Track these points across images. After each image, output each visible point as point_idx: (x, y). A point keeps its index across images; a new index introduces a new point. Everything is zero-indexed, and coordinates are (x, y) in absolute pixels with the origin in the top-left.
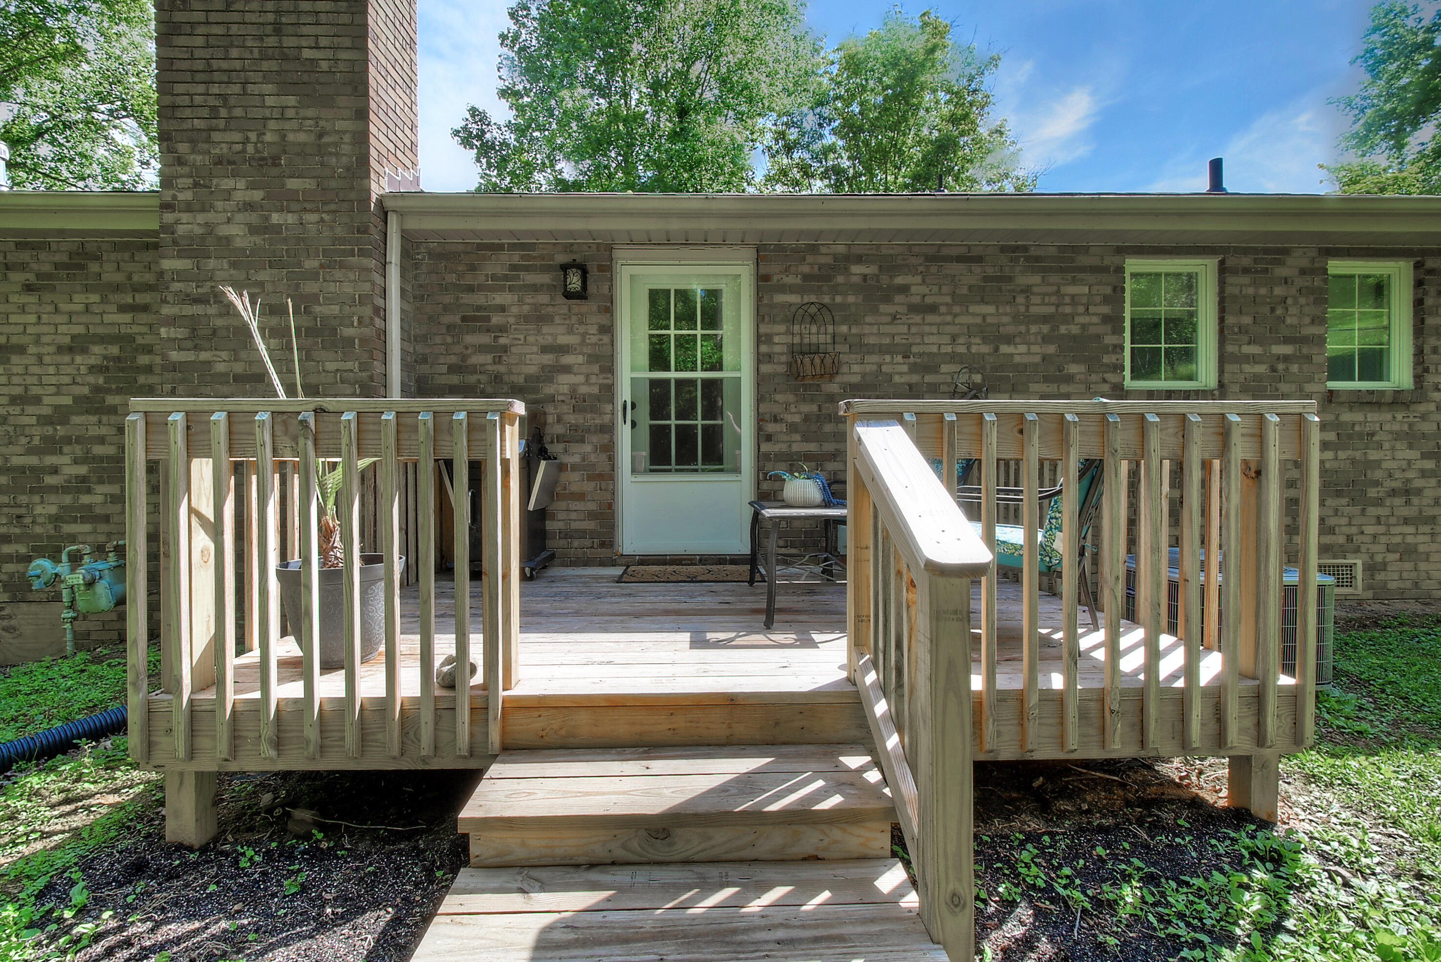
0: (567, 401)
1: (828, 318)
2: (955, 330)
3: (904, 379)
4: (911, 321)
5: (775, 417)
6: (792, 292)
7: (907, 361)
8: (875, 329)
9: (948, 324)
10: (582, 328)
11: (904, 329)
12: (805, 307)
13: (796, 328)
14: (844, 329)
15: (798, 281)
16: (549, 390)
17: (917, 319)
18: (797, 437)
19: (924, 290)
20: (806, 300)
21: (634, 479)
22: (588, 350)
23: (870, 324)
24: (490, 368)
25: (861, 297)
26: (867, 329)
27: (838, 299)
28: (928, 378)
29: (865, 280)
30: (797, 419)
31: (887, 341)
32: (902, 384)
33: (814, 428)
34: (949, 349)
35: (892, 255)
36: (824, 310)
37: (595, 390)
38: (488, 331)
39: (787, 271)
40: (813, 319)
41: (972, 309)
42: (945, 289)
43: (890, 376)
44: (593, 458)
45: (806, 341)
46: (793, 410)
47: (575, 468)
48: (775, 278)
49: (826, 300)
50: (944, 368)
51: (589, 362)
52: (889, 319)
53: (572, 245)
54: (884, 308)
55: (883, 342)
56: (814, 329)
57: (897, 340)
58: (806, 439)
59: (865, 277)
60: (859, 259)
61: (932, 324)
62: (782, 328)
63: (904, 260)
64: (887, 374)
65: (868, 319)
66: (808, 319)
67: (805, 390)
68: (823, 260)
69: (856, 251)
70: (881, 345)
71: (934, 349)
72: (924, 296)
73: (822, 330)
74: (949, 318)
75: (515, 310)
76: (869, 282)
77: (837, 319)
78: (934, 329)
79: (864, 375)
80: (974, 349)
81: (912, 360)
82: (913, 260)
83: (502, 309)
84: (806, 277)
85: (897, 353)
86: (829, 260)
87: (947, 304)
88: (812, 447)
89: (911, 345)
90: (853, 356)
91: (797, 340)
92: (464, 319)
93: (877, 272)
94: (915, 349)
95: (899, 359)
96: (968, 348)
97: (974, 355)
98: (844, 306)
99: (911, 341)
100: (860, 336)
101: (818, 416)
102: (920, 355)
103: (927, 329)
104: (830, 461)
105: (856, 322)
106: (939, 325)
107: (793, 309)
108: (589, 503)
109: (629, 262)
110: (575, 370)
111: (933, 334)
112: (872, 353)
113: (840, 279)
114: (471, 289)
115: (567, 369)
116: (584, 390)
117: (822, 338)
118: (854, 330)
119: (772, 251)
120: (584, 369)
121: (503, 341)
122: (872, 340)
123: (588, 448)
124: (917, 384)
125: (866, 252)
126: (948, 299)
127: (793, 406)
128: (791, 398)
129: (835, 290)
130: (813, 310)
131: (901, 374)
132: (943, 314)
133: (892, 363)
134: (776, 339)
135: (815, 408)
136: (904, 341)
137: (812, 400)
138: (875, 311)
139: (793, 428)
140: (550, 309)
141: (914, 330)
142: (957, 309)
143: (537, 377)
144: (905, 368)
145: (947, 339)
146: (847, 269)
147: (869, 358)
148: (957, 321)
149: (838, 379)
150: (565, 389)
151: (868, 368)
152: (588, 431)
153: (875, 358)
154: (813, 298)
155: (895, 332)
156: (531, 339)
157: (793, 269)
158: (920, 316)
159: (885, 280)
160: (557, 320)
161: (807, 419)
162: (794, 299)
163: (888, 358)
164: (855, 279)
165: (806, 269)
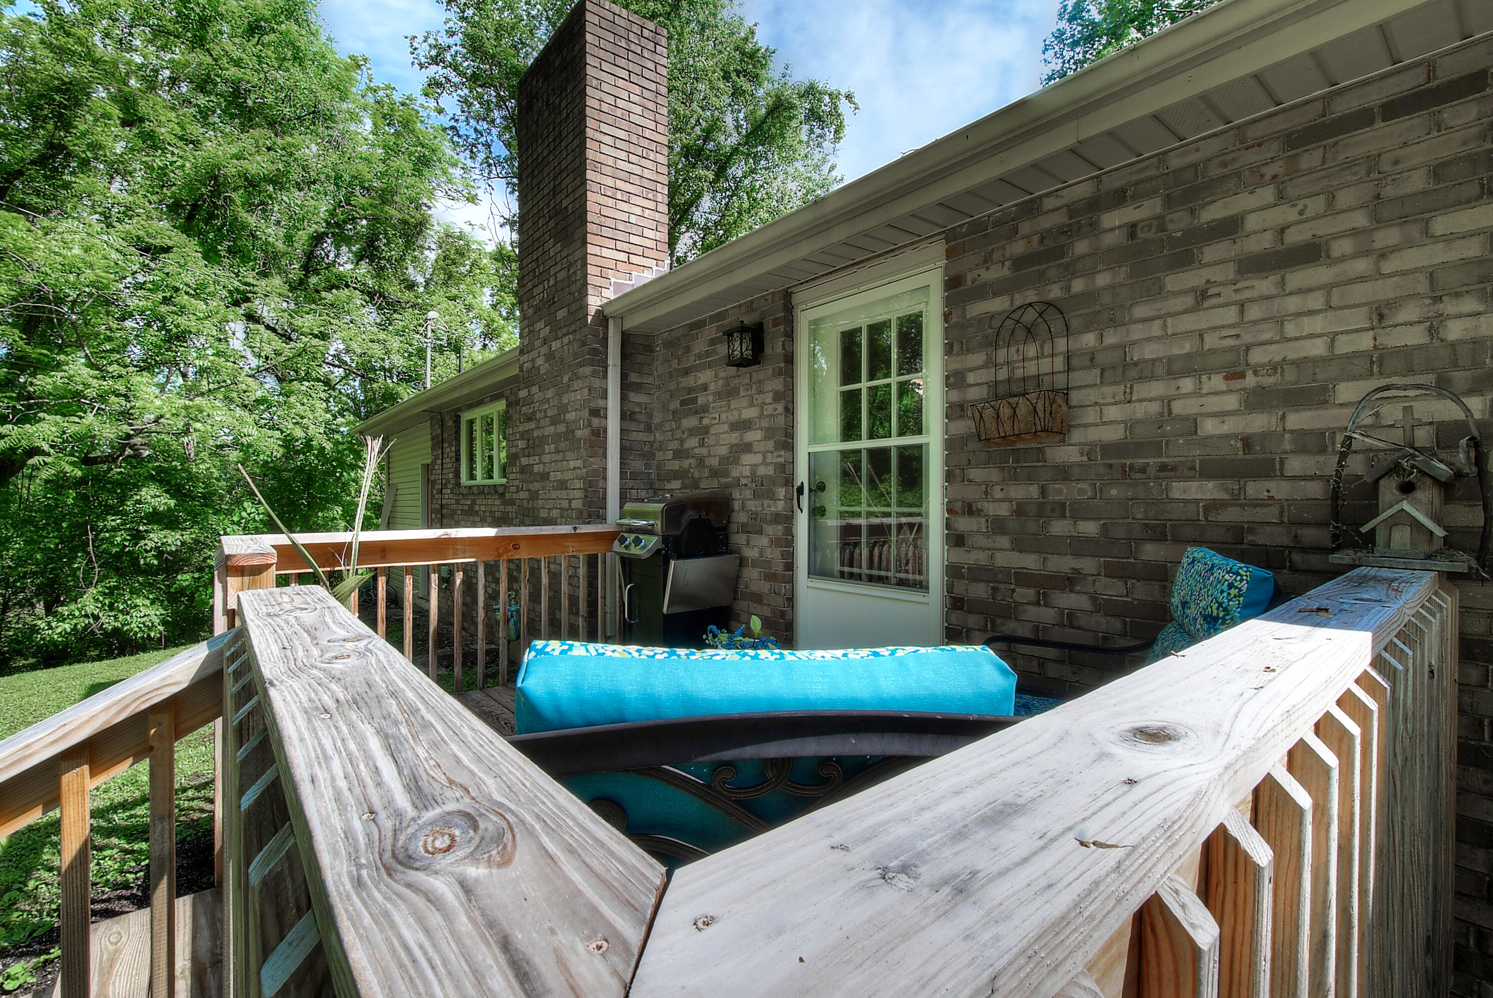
0: (749, 485)
1: (1057, 325)
2: (1385, 290)
3: (1229, 426)
4: (1247, 294)
5: (970, 506)
6: (996, 294)
7: (1237, 384)
8: (1156, 329)
9: (1362, 279)
10: (759, 399)
11: (1230, 315)
12: (1016, 316)
13: (1002, 355)
14: (1089, 339)
15: (1006, 272)
16: (735, 472)
17: (1265, 285)
18: (1004, 541)
19: (1286, 214)
20: (1019, 300)
21: (810, 584)
22: (765, 423)
23: (1143, 320)
24: (697, 451)
25: (1124, 271)
26: (1137, 332)
27: (1078, 286)
28: (1297, 420)
29: (1132, 235)
30: (1004, 510)
31: (1187, 347)
32: (1228, 437)
33: (1032, 527)
34: (1365, 342)
35: (1195, 166)
36: (1051, 314)
37: (770, 471)
38: (696, 412)
39: (987, 261)
40: (1030, 332)
41: (1441, 225)
42: (1345, 198)
43: (1192, 424)
44: (769, 553)
45: (1019, 373)
46: (998, 495)
47: (755, 564)
48: (969, 278)
49: (1055, 292)
50: (1347, 392)
51: (766, 438)
52: (1189, 301)
53: (752, 302)
54: (1173, 281)
55: (1176, 351)
56: (1031, 350)
57: (1211, 341)
58: (1019, 546)
59: (1132, 229)
60: (1119, 198)
61: (1310, 290)
62: (978, 358)
63: (1224, 165)
64: (1183, 419)
65: (1140, 311)
66: (1021, 334)
67: (1016, 461)
68: (1047, 222)
69: (1111, 183)
70: (1171, 360)
71: (1318, 348)
72: (1282, 230)
73: (1047, 349)
74: (1361, 266)
75: (712, 387)
76: (1141, 235)
77: (1075, 323)
78: (1315, 301)
79: (1130, 425)
80: (1455, 331)
81: (1250, 380)
82: (1250, 157)
83: (705, 387)
84: (1019, 263)
85: (1210, 371)
86: (1060, 219)
87: (1355, 233)
88: (1029, 561)
89: (1248, 349)
90: (1108, 390)
91: (1003, 374)
92: (683, 403)
93: (1158, 210)
94: (1257, 356)
95: (1217, 382)
96: (1432, 331)
97: (1453, 345)
98: (1090, 296)
99: (1247, 338)
100: (1122, 347)
101: (1041, 506)
102: (1274, 367)
103: (1293, 304)
104: (1062, 589)
105: (1114, 323)
106: (1328, 288)
107: (996, 323)
108: (765, 608)
109: (810, 305)
110: (755, 448)
111: (1311, 313)
112: (1152, 378)
113: (1081, 247)
114: (687, 372)
115: (747, 448)
116: (762, 471)
117: (1045, 365)
118: (1111, 339)
119: (966, 235)
120: (761, 447)
121: (706, 422)
122: (1149, 352)
123: (764, 541)
124: (1265, 436)
125: (1134, 178)
126: (1360, 220)
127: (997, 488)
128: (994, 475)
129: (1070, 271)
130: (1030, 316)
131: (1221, 415)
132: (1343, 259)
133: (1197, 393)
134: (971, 378)
135: (1033, 491)
136: (1230, 342)
137: (1029, 479)
138: (1157, 292)
139: (998, 526)
140: (737, 381)
141: (1254, 312)
142: (1388, 237)
143: (728, 458)
144: (1232, 402)
145: (1359, 318)
146: (1094, 225)
147: (1143, 390)
148: (1387, 267)
149: (1077, 436)
150: (747, 471)
151: (1140, 411)
152: (764, 520)
153: (1158, 388)
154: (1031, 296)
155: (1204, 326)
156: (723, 416)
157: (996, 256)
158: (1274, 278)
159: (1179, 221)
160: (742, 393)
161: (1020, 510)
162: (997, 305)
163: (1187, 384)
164: (1109, 240)
165: (1018, 248)
